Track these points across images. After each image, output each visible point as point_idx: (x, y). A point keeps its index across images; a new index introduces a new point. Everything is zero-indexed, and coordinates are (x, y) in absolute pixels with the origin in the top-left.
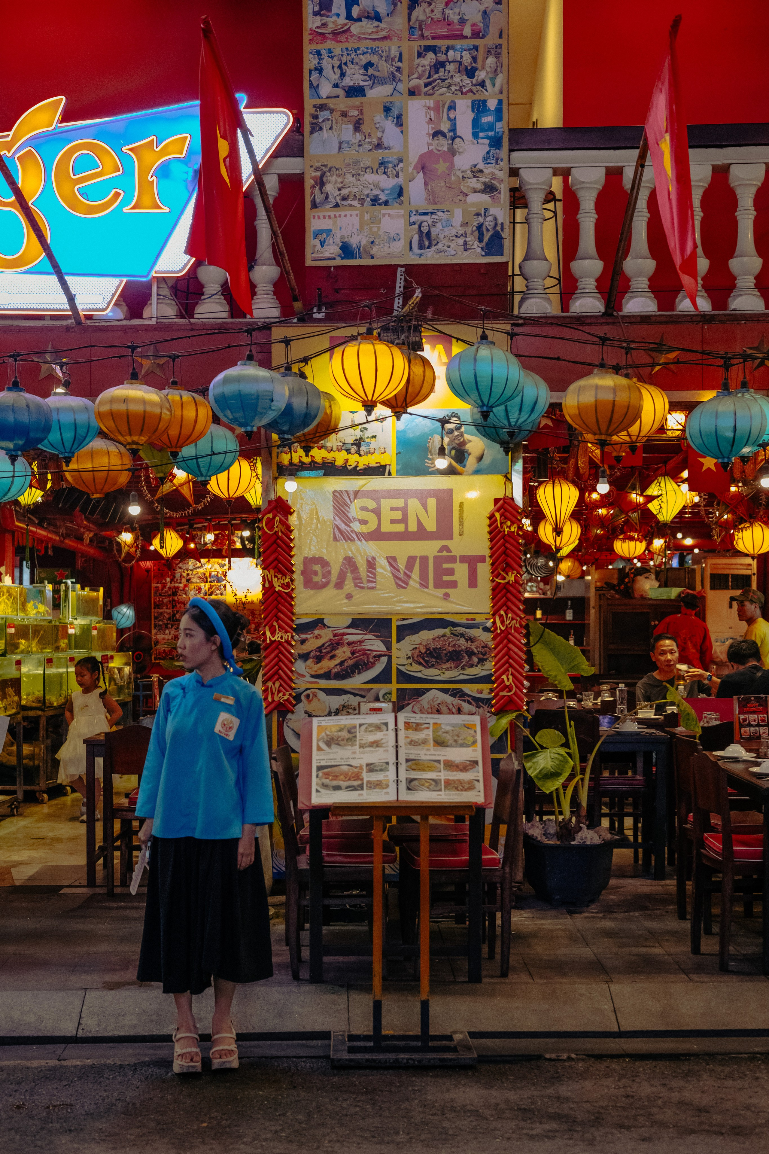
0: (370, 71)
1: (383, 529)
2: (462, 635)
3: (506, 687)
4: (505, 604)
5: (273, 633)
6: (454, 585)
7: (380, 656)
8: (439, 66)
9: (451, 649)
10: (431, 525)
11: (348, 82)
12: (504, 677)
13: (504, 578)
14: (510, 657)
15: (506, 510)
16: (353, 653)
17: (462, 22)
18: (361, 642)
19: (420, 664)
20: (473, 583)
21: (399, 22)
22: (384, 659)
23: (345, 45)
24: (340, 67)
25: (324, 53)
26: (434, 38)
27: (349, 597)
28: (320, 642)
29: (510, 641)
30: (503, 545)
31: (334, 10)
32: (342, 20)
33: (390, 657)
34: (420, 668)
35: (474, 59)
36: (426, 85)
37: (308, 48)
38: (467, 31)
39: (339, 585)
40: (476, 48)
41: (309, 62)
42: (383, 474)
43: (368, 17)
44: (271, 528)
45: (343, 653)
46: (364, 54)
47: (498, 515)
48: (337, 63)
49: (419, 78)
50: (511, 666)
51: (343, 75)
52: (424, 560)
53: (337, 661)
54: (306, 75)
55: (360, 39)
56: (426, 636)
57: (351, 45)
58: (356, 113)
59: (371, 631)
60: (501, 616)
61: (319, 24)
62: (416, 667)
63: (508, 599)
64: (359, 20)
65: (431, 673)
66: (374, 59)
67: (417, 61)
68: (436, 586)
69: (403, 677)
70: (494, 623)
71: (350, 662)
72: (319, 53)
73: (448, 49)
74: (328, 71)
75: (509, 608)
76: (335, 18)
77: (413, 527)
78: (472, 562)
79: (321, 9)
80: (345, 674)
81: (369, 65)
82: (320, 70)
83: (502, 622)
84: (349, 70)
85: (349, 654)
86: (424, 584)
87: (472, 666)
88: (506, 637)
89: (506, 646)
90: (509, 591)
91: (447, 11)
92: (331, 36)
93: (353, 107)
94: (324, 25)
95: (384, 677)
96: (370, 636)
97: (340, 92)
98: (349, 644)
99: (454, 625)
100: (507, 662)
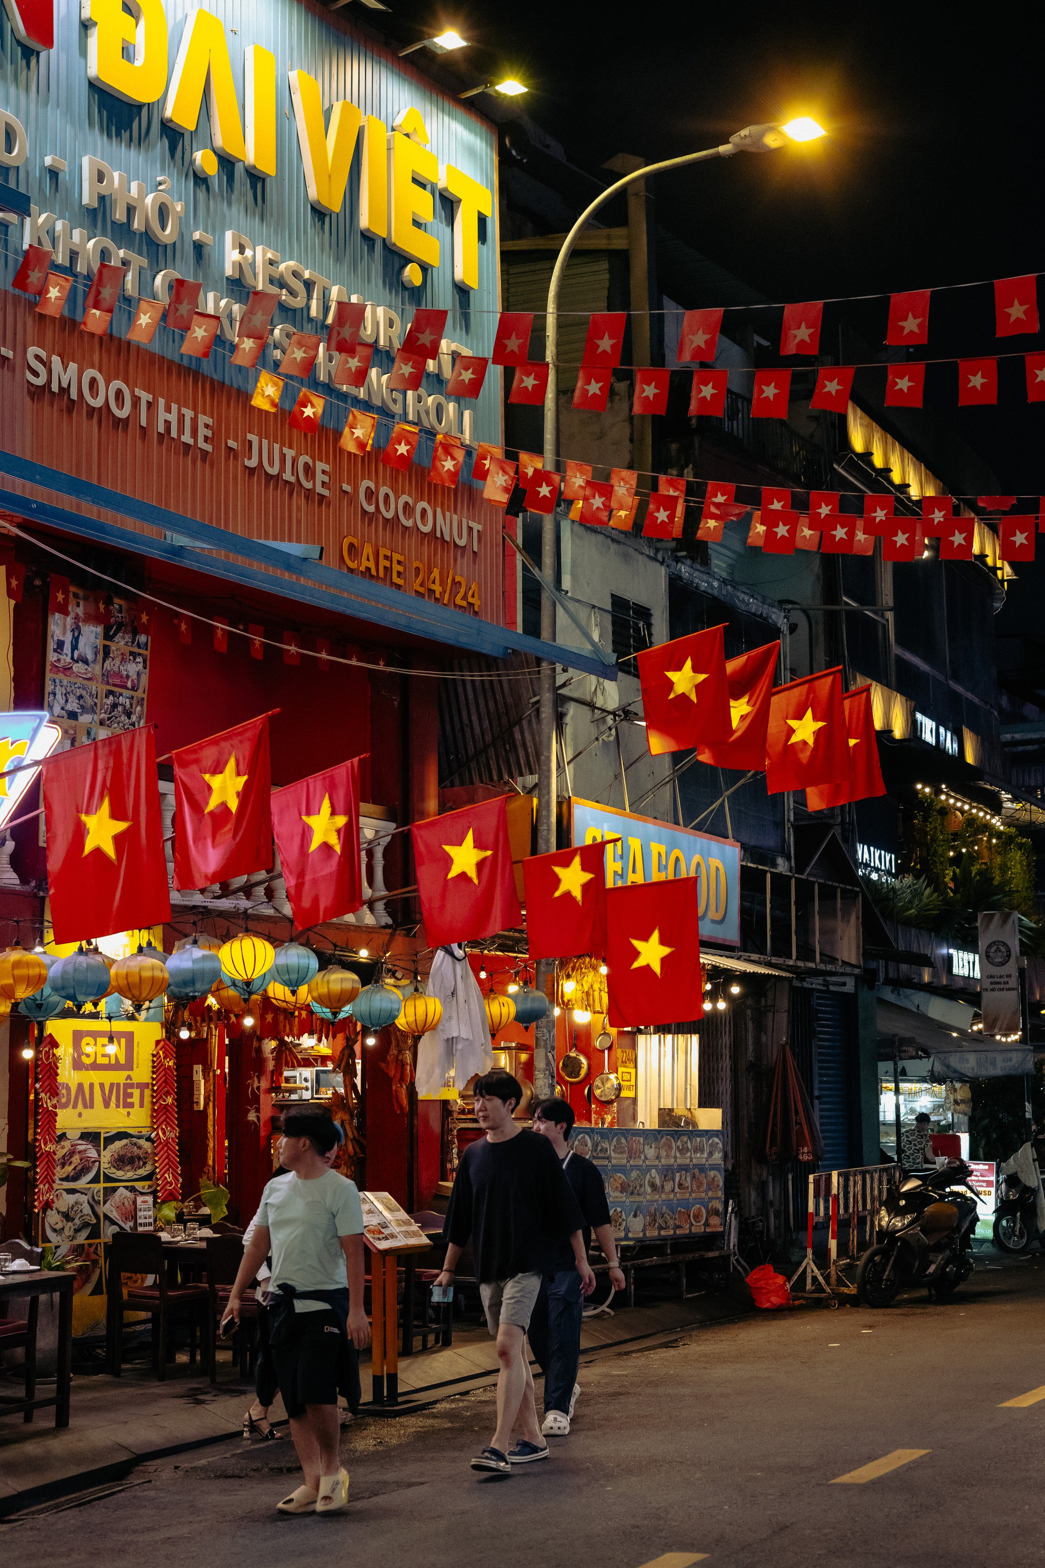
0: (82, 702)
1: (98, 1062)
2: (135, 1144)
3: (168, 1182)
4: (165, 1120)
5: (46, 1144)
6: (131, 1105)
7: (95, 1162)
8: (115, 706)
9: (130, 1155)
10: (122, 1061)
11: (69, 707)
12: (166, 1175)
13: (165, 1101)
14: (170, 1160)
15: (166, 1050)
16: (81, 1160)
17: (128, 677)
18: (85, 1151)
19: (114, 1167)
20: (142, 1106)
21: (97, 668)
22: (97, 1164)
23: (69, 679)
24: (65, 695)
25: (57, 681)
26: (114, 685)
27: (80, 1115)
28: (65, 1151)
29: (169, 1148)
30: (164, 1075)
31: (65, 651)
32: (68, 660)
33: (100, 1162)
34: (115, 1171)
35: (131, 705)
36: (109, 719)
37: (49, 675)
38: (129, 685)
39: (75, 1106)
40: (132, 697)
41: (49, 687)
42: (97, 1018)
43: (82, 661)
44: (47, 1059)
45: (76, 1159)
46: (79, 688)
47: (161, 1053)
48: (64, 692)
49: (105, 713)
50: (170, 1167)
51: (67, 701)
52: (118, 1085)
53: (72, 1167)
54: (46, 696)
55: (77, 676)
56: (118, 1144)
57: (73, 680)
58: (73, 732)
59: (91, 1142)
60: (162, 1129)
61: (55, 659)
62: (113, 1170)
63: (168, 1117)
64: (77, 662)
65: (119, 1174)
66: (84, 693)
67: (105, 700)
68: (124, 1107)
69: (108, 1179)
70: (158, 1134)
71: (79, 1167)
72: (54, 681)
73: (121, 694)
74: (59, 696)
75: (168, 1123)
76: (65, 657)
77: (113, 1062)
78: (142, 1086)
79: (58, 648)
80: (75, 1178)
81: (80, 697)
82: (55, 694)
83: (164, 1133)
84: (71, 698)
85: (79, 1161)
86: (118, 1106)
87: (139, 1168)
88: (166, 1145)
89: (166, 1152)
90: (167, 1110)
91: (121, 667)
92: (61, 670)
93: (71, 727)
94: (59, 660)
95: (96, 1180)
96: (90, 1146)
97: (64, 713)
98: (80, 1152)
99: (131, 1136)
100: (168, 1164)
